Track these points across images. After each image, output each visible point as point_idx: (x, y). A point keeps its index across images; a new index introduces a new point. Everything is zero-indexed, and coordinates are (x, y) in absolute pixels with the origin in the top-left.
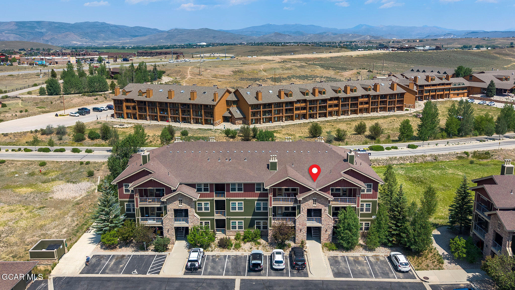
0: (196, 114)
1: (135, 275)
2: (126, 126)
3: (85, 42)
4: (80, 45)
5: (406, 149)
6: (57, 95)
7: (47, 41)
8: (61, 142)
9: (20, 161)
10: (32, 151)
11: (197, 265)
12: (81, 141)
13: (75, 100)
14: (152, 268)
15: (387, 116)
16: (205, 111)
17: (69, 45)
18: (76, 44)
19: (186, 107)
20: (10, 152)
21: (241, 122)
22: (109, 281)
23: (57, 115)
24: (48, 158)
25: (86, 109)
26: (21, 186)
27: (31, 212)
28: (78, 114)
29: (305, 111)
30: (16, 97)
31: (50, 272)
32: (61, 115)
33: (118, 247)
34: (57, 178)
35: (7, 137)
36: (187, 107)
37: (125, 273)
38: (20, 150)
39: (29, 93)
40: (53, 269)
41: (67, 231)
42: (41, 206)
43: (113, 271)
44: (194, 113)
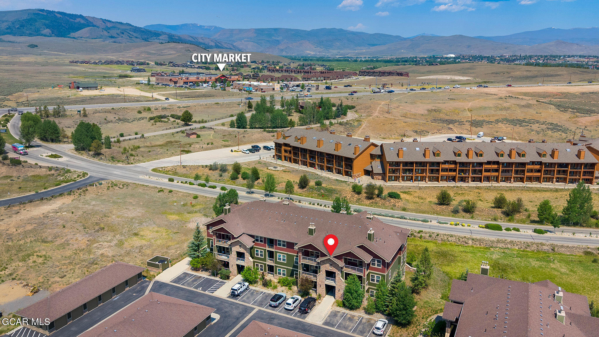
0: (339, 164)
1: (199, 290)
2: (279, 169)
3: (319, 52)
4: (314, 55)
5: (530, 232)
6: (244, 128)
7: (282, 50)
8: (221, 178)
9: (182, 192)
10: (194, 184)
11: (236, 293)
12: (235, 179)
13: (255, 136)
14: (212, 289)
15: (562, 189)
16: (346, 163)
17: (302, 55)
18: (309, 54)
19: (330, 158)
20: (180, 184)
21: (380, 177)
22: (182, 290)
23: (232, 151)
24: (201, 192)
25: (258, 147)
26: (174, 214)
27: (168, 234)
28: (248, 152)
29: (454, 173)
30: (211, 128)
31: (155, 277)
32: (235, 151)
33: (201, 270)
34: (199, 211)
35: (185, 169)
36: (332, 157)
37: (195, 288)
38: (186, 182)
39: (223, 125)
40: (157, 275)
41: (180, 253)
42: (177, 232)
43: (189, 285)
44: (337, 164)
